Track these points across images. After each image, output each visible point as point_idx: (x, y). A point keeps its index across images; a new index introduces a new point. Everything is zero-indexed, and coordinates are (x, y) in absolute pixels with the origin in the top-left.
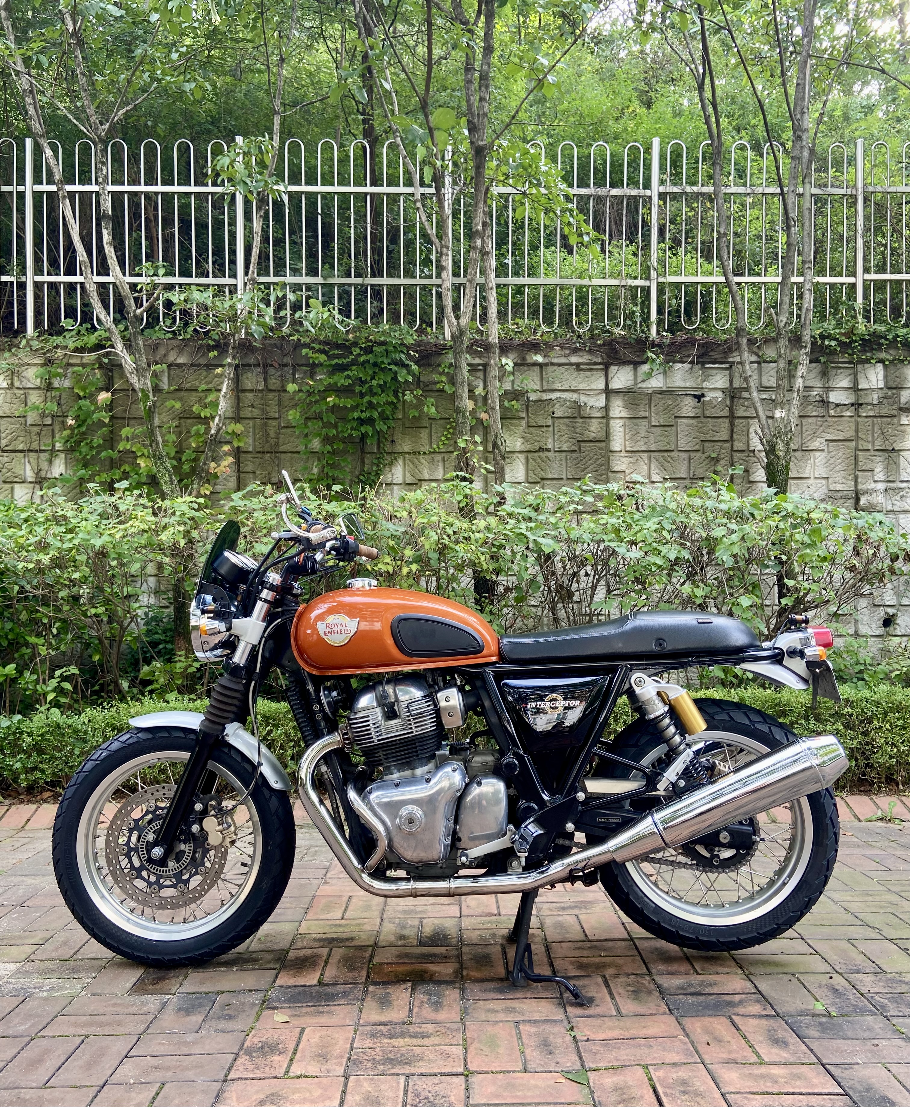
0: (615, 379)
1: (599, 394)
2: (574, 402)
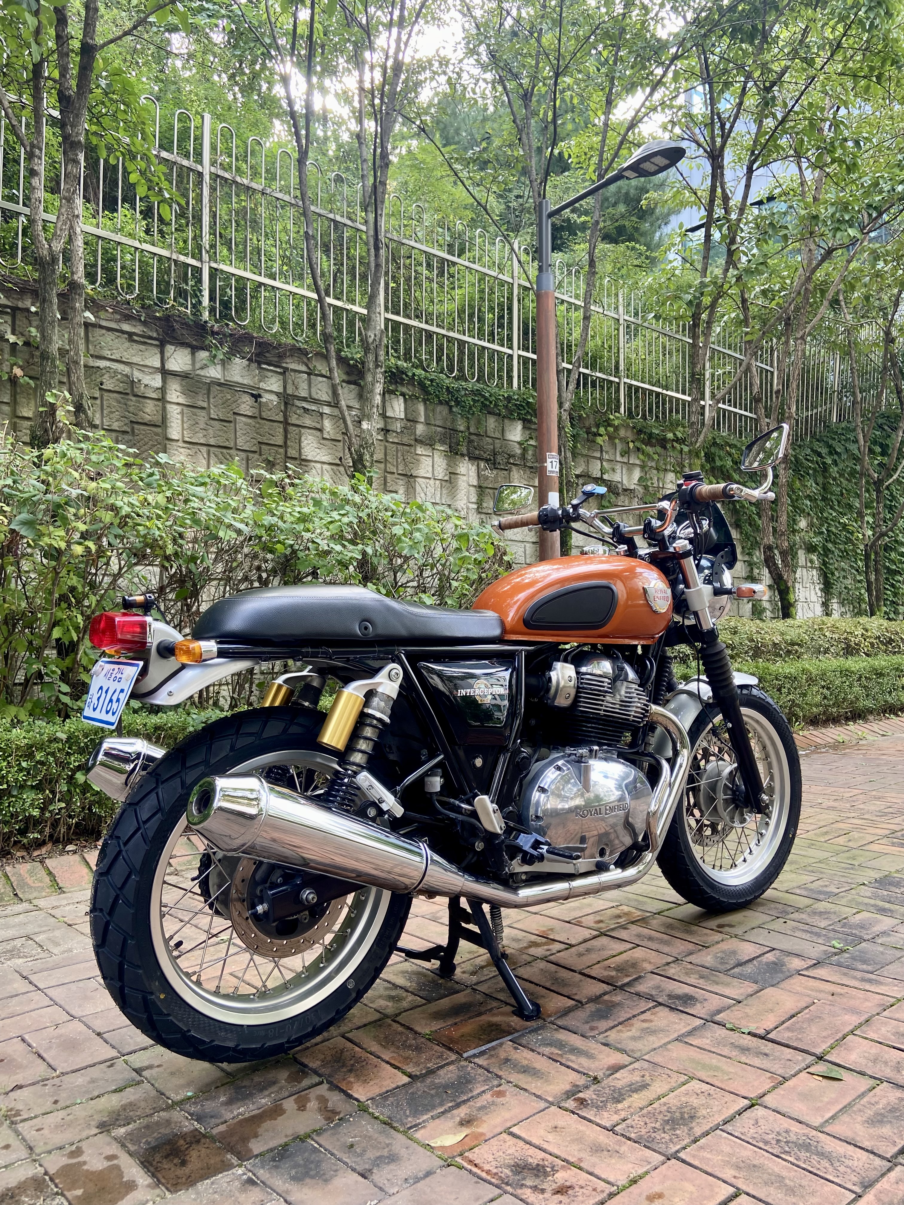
0: (172, 360)
1: (155, 373)
2: (127, 376)
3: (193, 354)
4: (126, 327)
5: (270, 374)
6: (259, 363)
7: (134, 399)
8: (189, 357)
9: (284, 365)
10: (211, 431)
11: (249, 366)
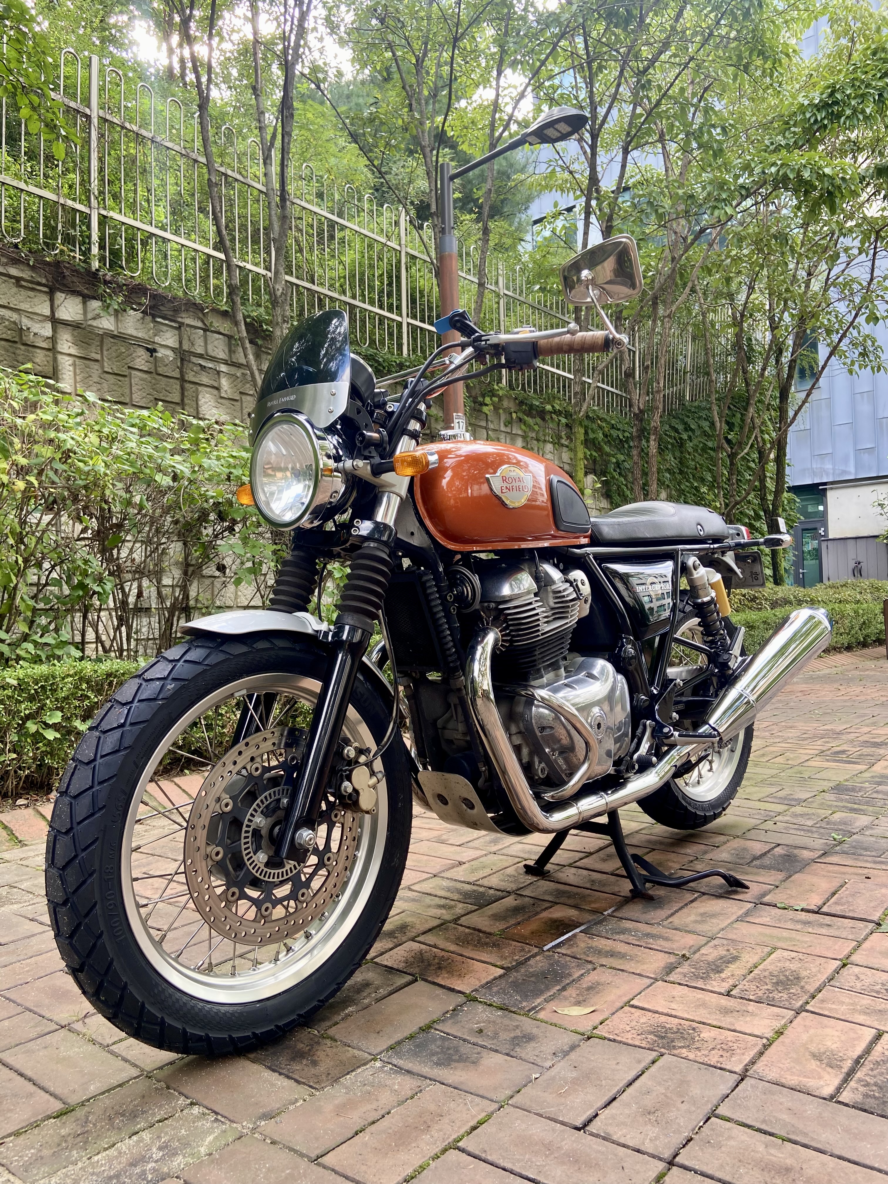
0: (62, 308)
1: (44, 321)
2: (15, 323)
3: (84, 303)
4: (13, 271)
5: (165, 328)
6: (154, 316)
7: (23, 347)
8: (81, 306)
9: (180, 320)
10: (105, 385)
11: (143, 318)
